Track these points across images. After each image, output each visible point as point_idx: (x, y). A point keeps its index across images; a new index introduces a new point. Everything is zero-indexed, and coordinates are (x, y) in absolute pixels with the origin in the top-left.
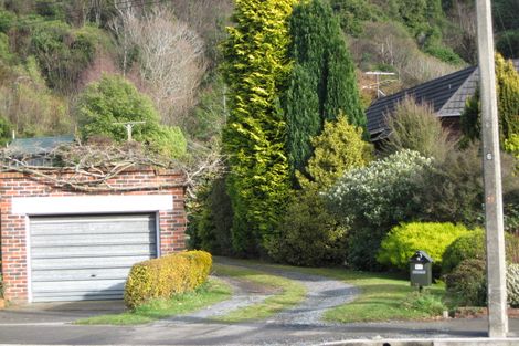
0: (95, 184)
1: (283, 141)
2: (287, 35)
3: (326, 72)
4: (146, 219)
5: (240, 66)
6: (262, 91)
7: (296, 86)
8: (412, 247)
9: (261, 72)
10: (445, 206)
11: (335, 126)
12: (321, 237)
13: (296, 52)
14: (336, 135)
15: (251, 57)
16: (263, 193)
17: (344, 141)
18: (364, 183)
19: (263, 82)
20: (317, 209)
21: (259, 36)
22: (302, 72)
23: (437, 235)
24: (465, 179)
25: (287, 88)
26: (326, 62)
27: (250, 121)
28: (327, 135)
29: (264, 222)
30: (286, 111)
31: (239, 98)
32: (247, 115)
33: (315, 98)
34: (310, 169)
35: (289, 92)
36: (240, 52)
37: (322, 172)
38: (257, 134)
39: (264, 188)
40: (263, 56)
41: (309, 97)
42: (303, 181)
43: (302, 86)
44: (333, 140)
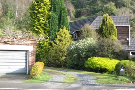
0: (12, 42)
1: (48, 33)
2: (50, 5)
3: (61, 15)
4: (25, 52)
5: (36, 12)
6: (43, 19)
7: (53, 18)
8: (97, 64)
9: (43, 14)
10: (104, 53)
11: (63, 30)
12: (58, 59)
13: (52, 9)
14: (63, 32)
15: (40, 9)
16: (42, 47)
17: (65, 34)
18: (80, 46)
19: (43, 17)
20: (57, 52)
21: (42, 4)
22: (54, 15)
23: (103, 61)
24: (109, 46)
25: (50, 19)
26: (61, 13)
27: (39, 27)
28: (61, 32)
29: (42, 55)
30: (50, 25)
31: (36, 20)
32: (38, 25)
33: (58, 22)
34: (56, 41)
35: (51, 20)
36: (36, 8)
37: (59, 42)
38: (41, 31)
39: (42, 45)
40: (43, 10)
41: (56, 22)
42: (53, 44)
43: (54, 18)
44: (62, 33)
